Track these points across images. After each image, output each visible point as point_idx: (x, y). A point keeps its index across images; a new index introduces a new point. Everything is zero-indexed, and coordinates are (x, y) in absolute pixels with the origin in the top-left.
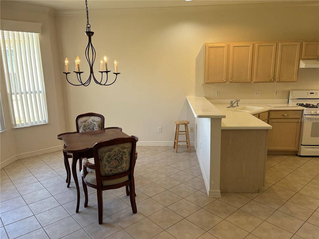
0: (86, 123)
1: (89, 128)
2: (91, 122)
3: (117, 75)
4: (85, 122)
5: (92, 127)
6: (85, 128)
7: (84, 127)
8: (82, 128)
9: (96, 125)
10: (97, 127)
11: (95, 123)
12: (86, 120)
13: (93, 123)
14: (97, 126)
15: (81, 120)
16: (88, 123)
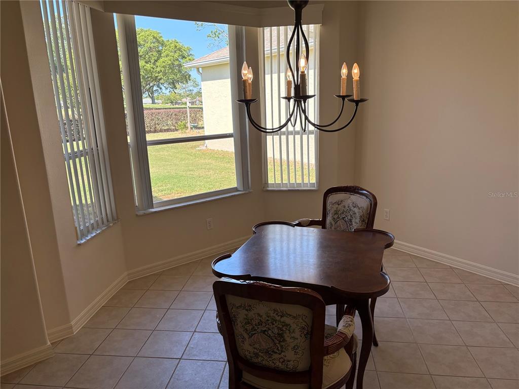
0: (340, 206)
1: (343, 218)
2: (349, 207)
3: (357, 105)
4: (339, 203)
5: (349, 217)
6: (336, 216)
7: (335, 214)
8: (331, 215)
9: (357, 214)
10: (358, 220)
11: (356, 210)
12: (342, 201)
13: (352, 208)
14: (358, 218)
15: (333, 198)
16: (344, 207)
